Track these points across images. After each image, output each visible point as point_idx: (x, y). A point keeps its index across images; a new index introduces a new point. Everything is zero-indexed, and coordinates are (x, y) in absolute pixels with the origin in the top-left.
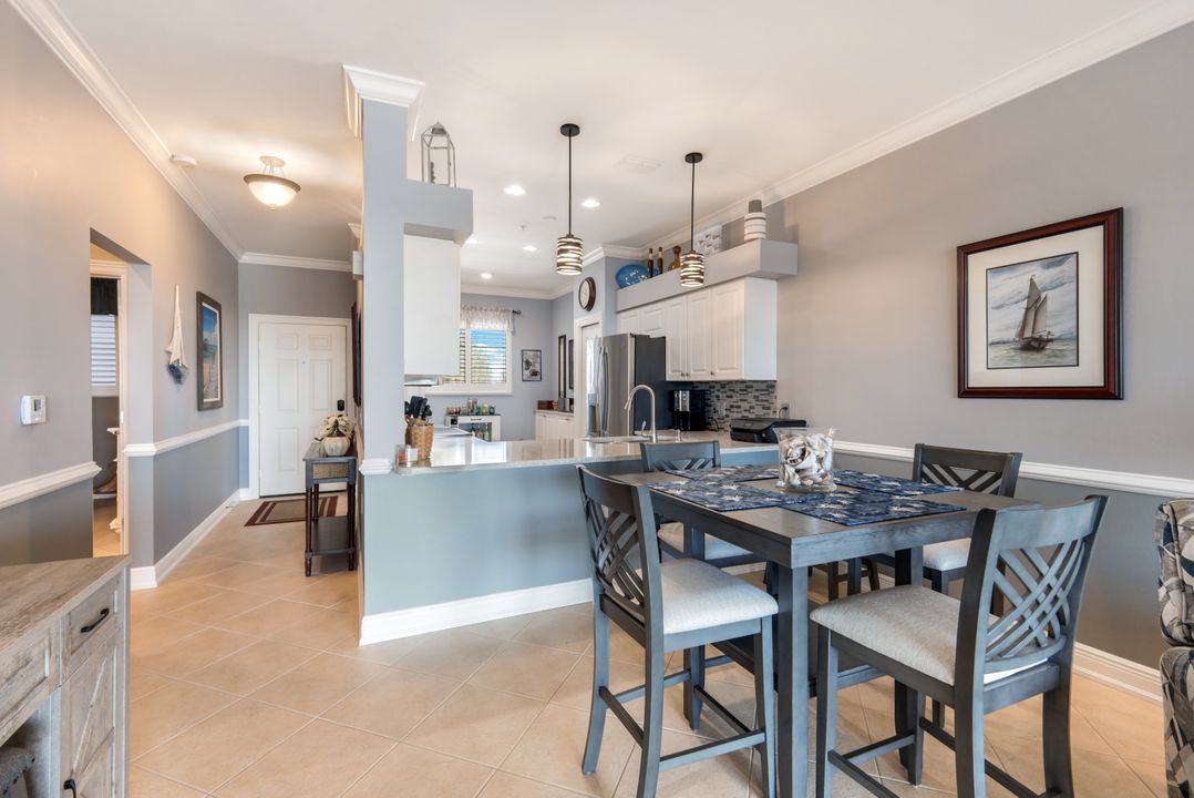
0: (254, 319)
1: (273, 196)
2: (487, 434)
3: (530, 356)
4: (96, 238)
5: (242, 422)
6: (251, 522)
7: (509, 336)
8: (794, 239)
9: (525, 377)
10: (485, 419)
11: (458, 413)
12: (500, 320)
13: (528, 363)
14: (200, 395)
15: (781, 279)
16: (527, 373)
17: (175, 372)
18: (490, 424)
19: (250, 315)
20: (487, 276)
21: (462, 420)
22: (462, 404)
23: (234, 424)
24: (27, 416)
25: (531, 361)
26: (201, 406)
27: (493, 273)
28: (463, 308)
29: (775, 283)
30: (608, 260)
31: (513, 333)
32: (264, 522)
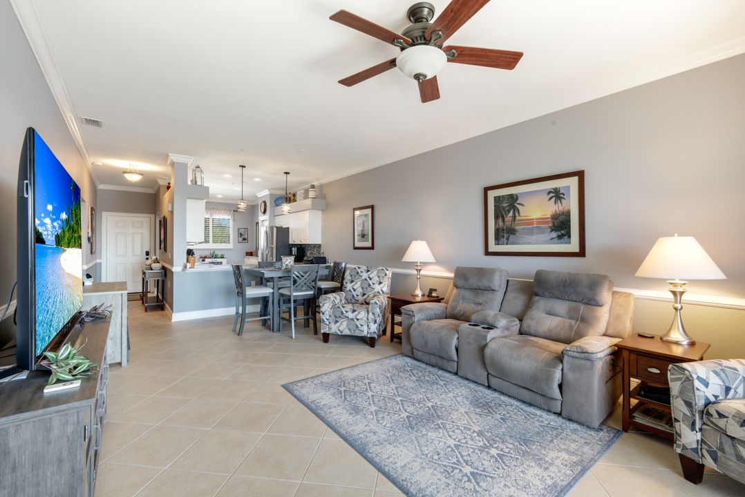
1: (133, 178)
3: (242, 231)
5: (98, 261)
7: (232, 222)
9: (239, 241)
10: (219, 260)
11: (206, 257)
12: (227, 214)
13: (241, 234)
14: (92, 248)
16: (241, 239)
17: (89, 239)
18: (221, 262)
19: (103, 213)
20: (219, 195)
21: (207, 260)
22: (208, 253)
23: (95, 262)
25: (243, 233)
26: (92, 253)
27: (222, 195)
28: (206, 208)
29: (320, 212)
30: (271, 195)
31: (234, 220)
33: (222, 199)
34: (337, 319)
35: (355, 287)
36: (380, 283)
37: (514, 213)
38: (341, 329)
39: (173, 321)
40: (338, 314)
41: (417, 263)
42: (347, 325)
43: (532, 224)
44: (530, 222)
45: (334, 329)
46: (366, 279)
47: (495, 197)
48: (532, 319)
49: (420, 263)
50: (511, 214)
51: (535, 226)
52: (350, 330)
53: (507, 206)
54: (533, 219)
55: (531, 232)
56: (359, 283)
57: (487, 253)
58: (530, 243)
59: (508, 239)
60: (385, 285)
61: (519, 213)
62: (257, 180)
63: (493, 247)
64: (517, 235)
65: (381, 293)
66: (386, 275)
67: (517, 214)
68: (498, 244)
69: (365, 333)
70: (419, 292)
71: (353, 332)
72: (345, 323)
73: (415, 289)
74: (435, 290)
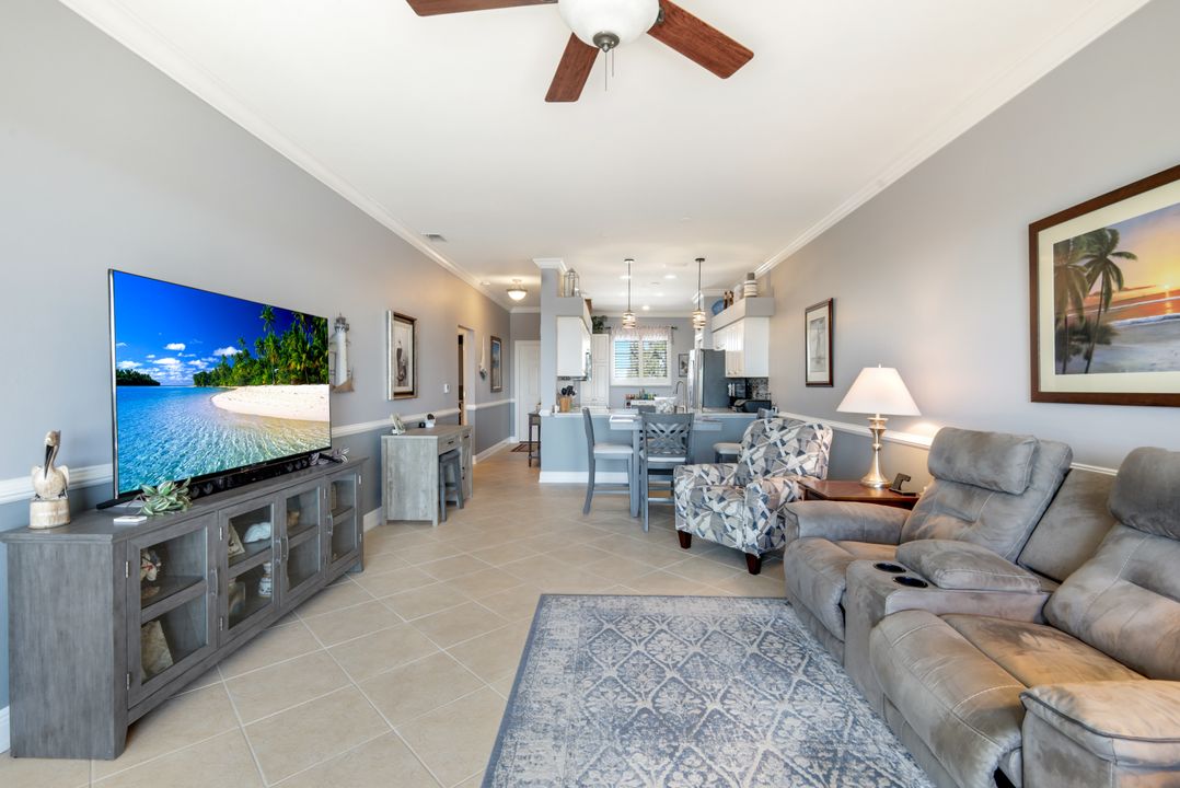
0: (517, 343)
1: (517, 296)
3: (684, 358)
4: (460, 327)
5: (512, 400)
6: (513, 451)
7: (669, 346)
8: (773, 295)
9: (681, 373)
10: (649, 402)
11: (629, 398)
12: (663, 334)
13: (683, 363)
14: (492, 386)
15: (770, 317)
16: (683, 370)
17: (482, 374)
19: (515, 342)
20: (646, 308)
21: (633, 402)
22: (636, 393)
23: (507, 401)
24: (446, 391)
25: (685, 362)
26: (492, 390)
27: (650, 305)
29: (767, 320)
30: (706, 298)
31: (673, 342)
32: (519, 450)
33: (650, 312)
34: (697, 510)
35: (754, 458)
36: (800, 453)
37: (1107, 284)
38: (703, 527)
39: (540, 481)
40: (699, 502)
41: (874, 415)
42: (711, 524)
43: (1158, 308)
44: (1152, 304)
45: (691, 524)
46: (775, 444)
47: (1055, 246)
48: (1082, 588)
49: (882, 416)
50: (1098, 286)
51: (1169, 313)
52: (715, 533)
53: (1088, 265)
54: (1162, 295)
55: (1158, 334)
56: (762, 450)
57: (1038, 396)
58: (1151, 368)
59: (1088, 357)
60: (809, 458)
61: (1120, 280)
62: (670, 277)
63: (1051, 381)
64: (1115, 343)
65: (799, 472)
66: (815, 437)
67: (1114, 286)
68: (1064, 372)
69: (738, 544)
70: (876, 480)
71: (719, 536)
72: (708, 519)
73: (867, 471)
74: (908, 479)
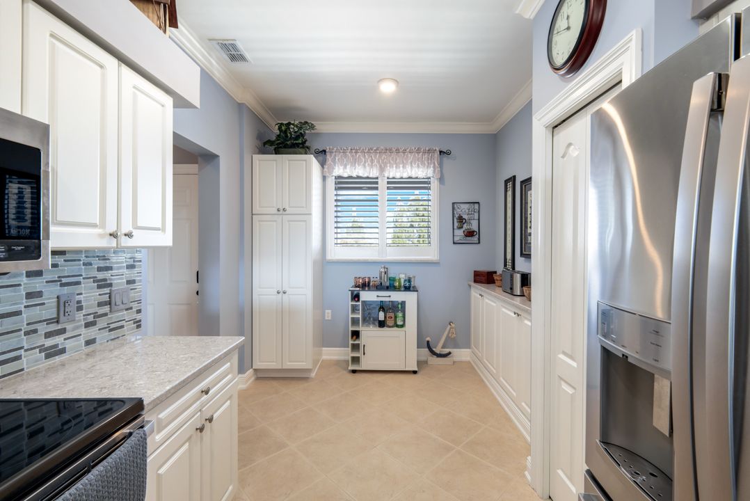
2: (400, 314)
3: (463, 210)
7: (435, 184)
9: (456, 239)
10: (396, 296)
12: (423, 163)
13: (461, 219)
16: (460, 233)
18: (403, 303)
20: (388, 88)
21: (366, 295)
25: (465, 217)
31: (441, 180)
